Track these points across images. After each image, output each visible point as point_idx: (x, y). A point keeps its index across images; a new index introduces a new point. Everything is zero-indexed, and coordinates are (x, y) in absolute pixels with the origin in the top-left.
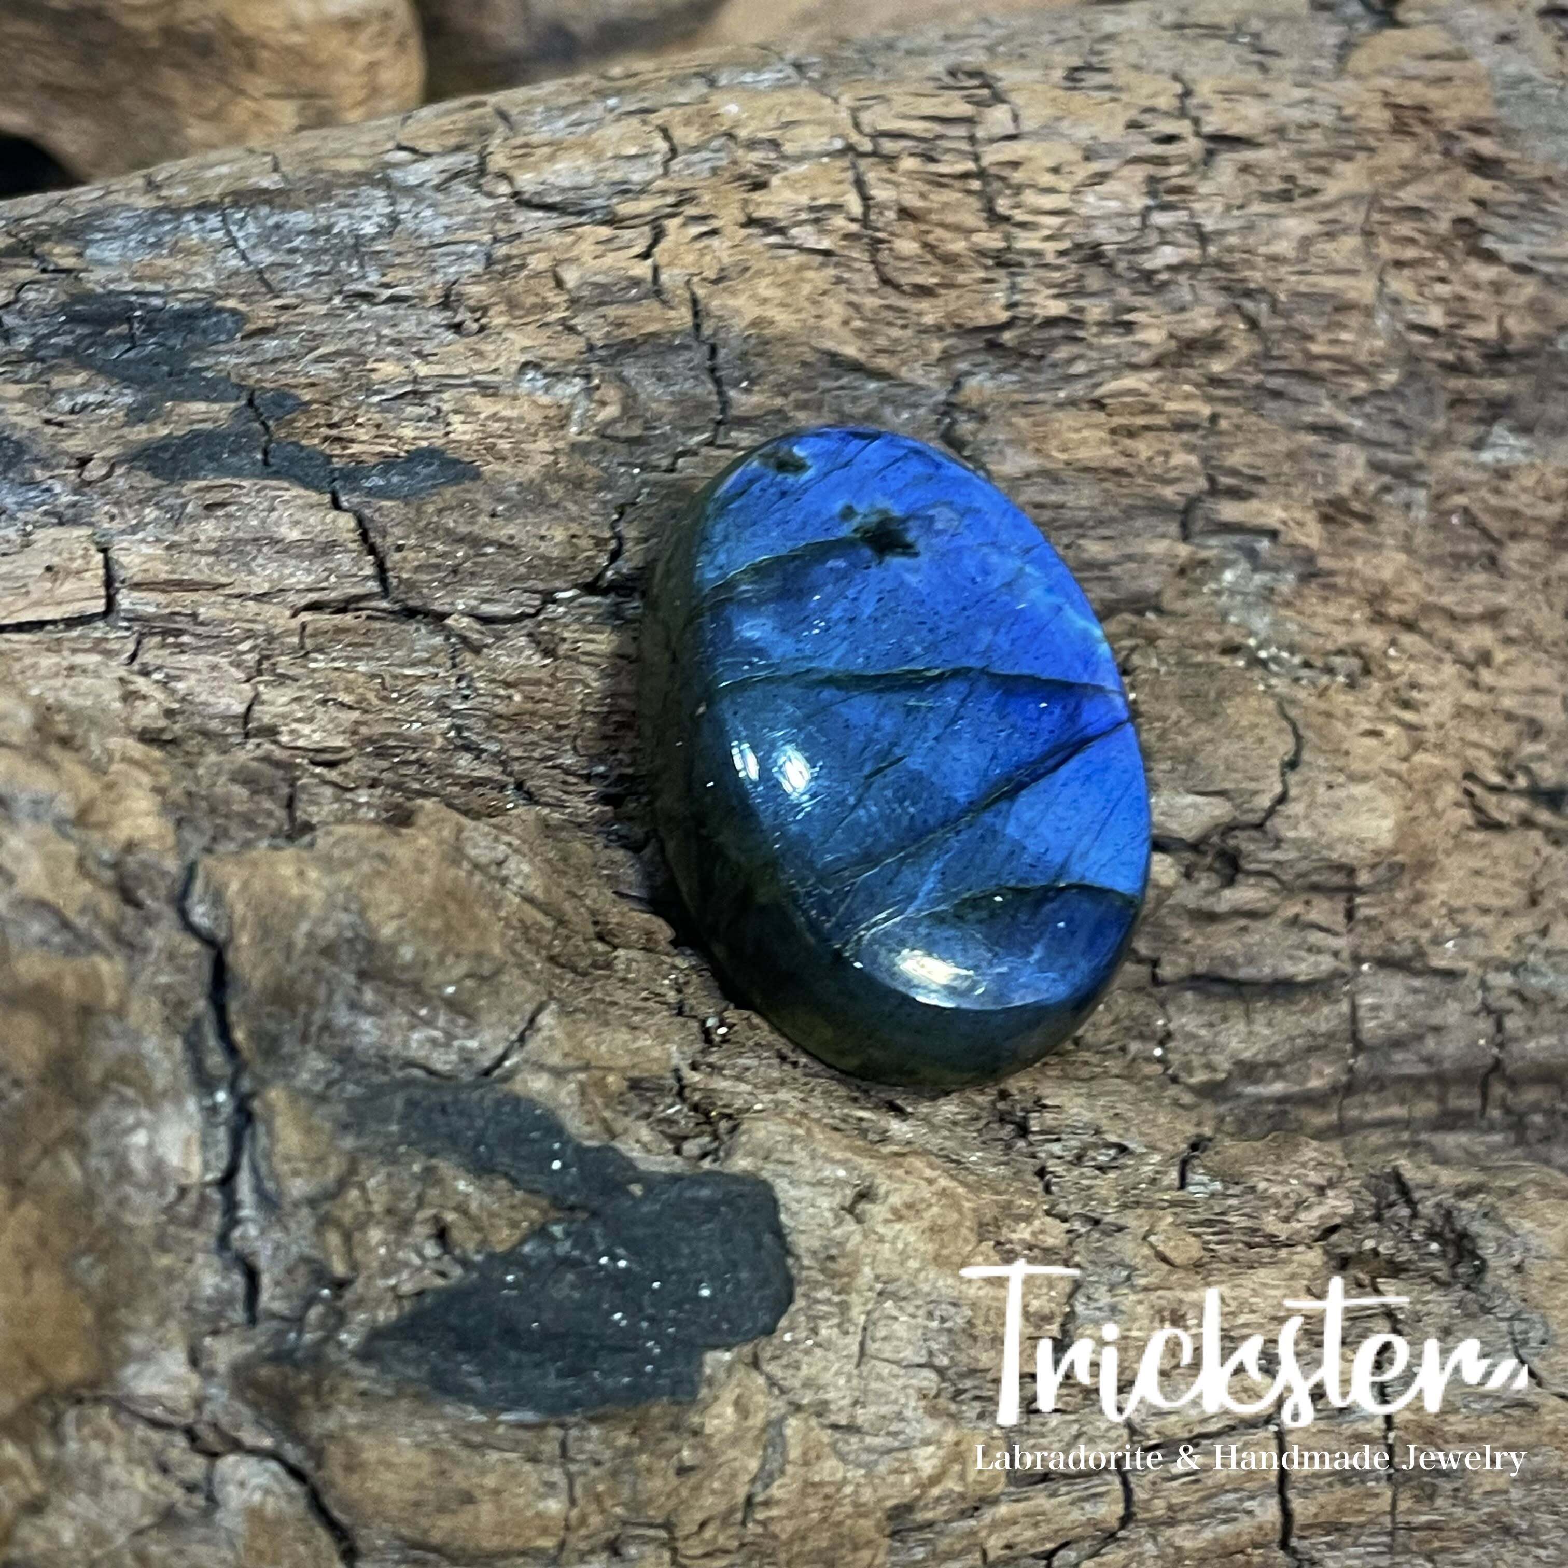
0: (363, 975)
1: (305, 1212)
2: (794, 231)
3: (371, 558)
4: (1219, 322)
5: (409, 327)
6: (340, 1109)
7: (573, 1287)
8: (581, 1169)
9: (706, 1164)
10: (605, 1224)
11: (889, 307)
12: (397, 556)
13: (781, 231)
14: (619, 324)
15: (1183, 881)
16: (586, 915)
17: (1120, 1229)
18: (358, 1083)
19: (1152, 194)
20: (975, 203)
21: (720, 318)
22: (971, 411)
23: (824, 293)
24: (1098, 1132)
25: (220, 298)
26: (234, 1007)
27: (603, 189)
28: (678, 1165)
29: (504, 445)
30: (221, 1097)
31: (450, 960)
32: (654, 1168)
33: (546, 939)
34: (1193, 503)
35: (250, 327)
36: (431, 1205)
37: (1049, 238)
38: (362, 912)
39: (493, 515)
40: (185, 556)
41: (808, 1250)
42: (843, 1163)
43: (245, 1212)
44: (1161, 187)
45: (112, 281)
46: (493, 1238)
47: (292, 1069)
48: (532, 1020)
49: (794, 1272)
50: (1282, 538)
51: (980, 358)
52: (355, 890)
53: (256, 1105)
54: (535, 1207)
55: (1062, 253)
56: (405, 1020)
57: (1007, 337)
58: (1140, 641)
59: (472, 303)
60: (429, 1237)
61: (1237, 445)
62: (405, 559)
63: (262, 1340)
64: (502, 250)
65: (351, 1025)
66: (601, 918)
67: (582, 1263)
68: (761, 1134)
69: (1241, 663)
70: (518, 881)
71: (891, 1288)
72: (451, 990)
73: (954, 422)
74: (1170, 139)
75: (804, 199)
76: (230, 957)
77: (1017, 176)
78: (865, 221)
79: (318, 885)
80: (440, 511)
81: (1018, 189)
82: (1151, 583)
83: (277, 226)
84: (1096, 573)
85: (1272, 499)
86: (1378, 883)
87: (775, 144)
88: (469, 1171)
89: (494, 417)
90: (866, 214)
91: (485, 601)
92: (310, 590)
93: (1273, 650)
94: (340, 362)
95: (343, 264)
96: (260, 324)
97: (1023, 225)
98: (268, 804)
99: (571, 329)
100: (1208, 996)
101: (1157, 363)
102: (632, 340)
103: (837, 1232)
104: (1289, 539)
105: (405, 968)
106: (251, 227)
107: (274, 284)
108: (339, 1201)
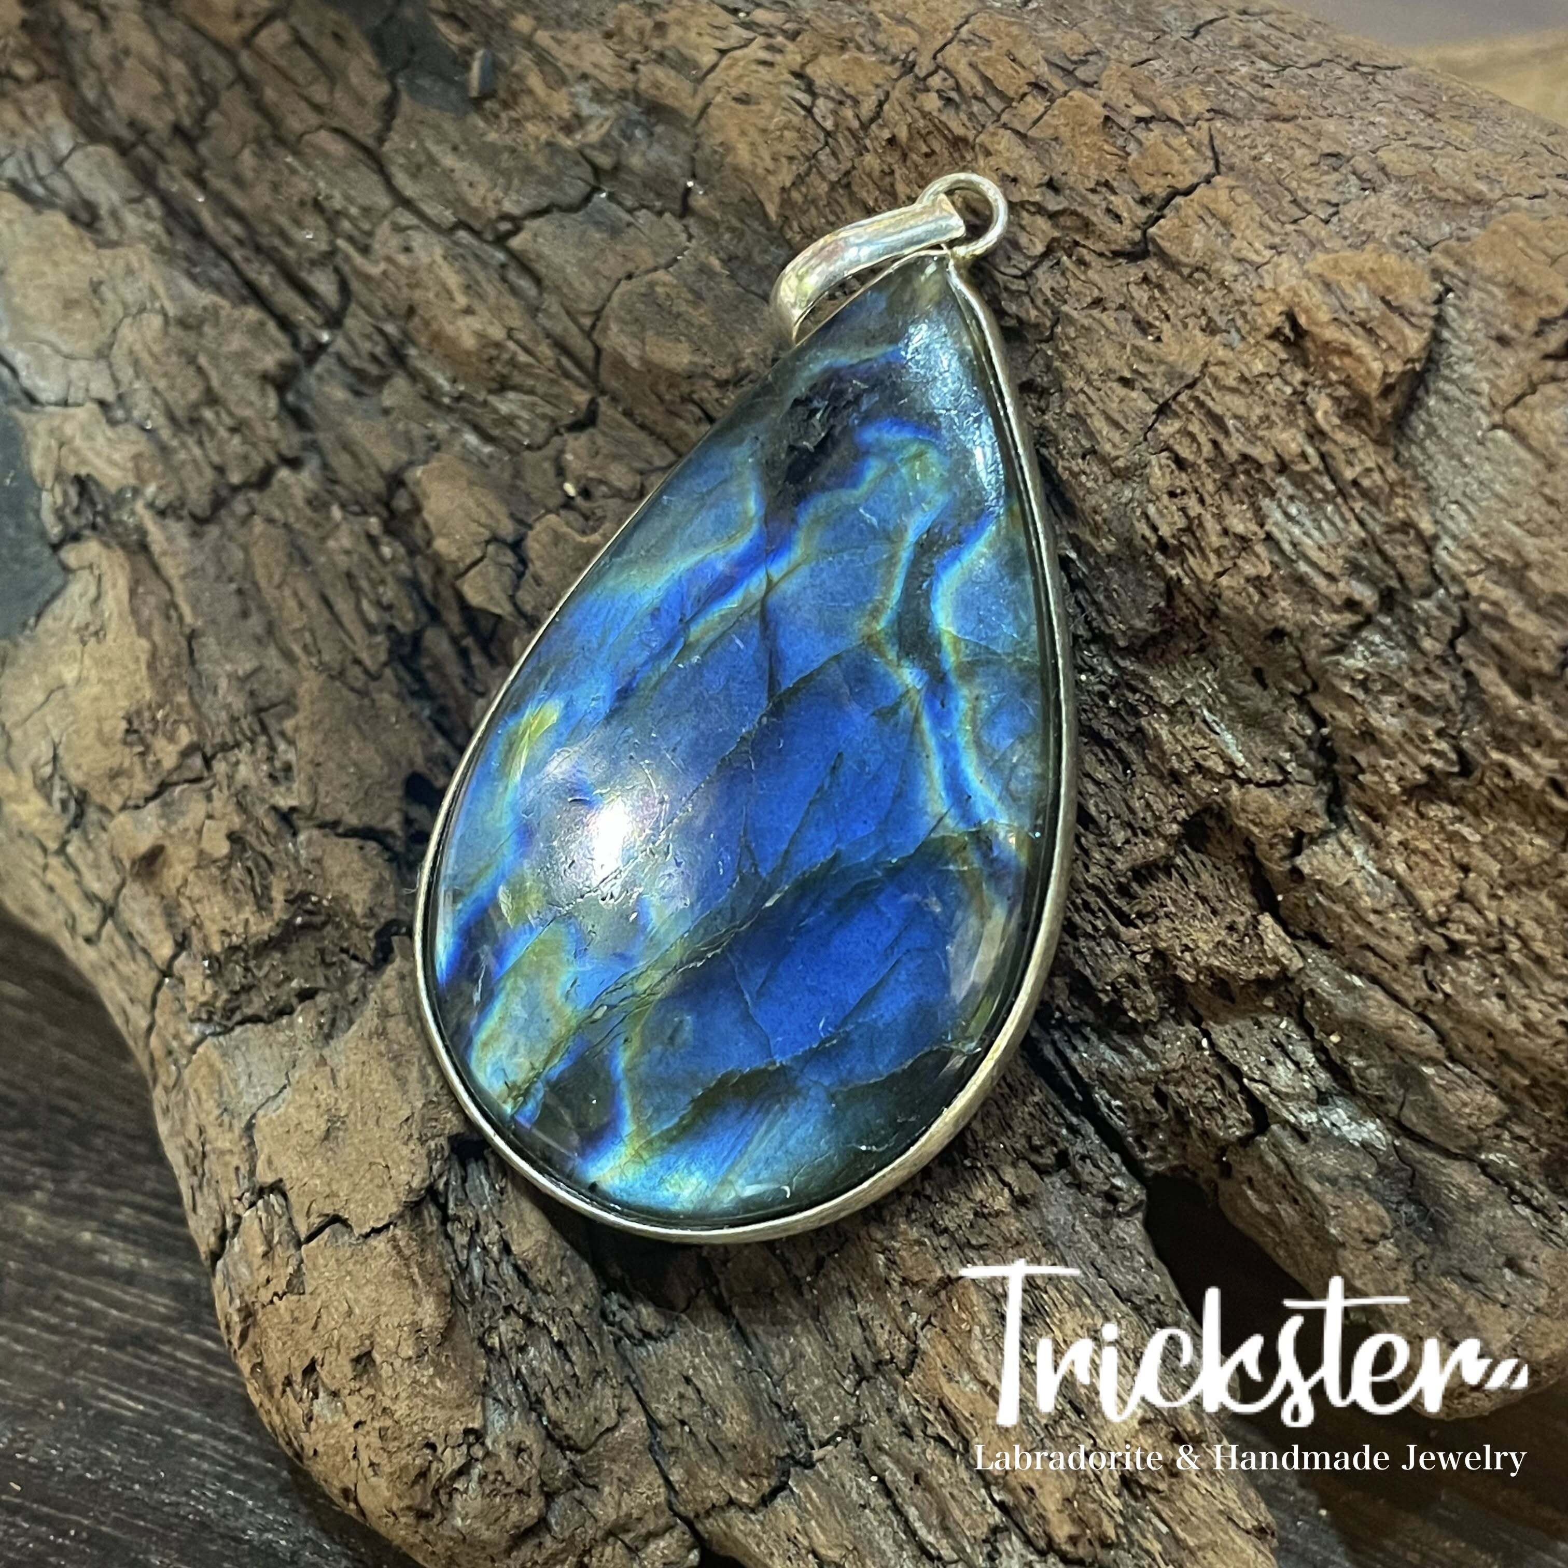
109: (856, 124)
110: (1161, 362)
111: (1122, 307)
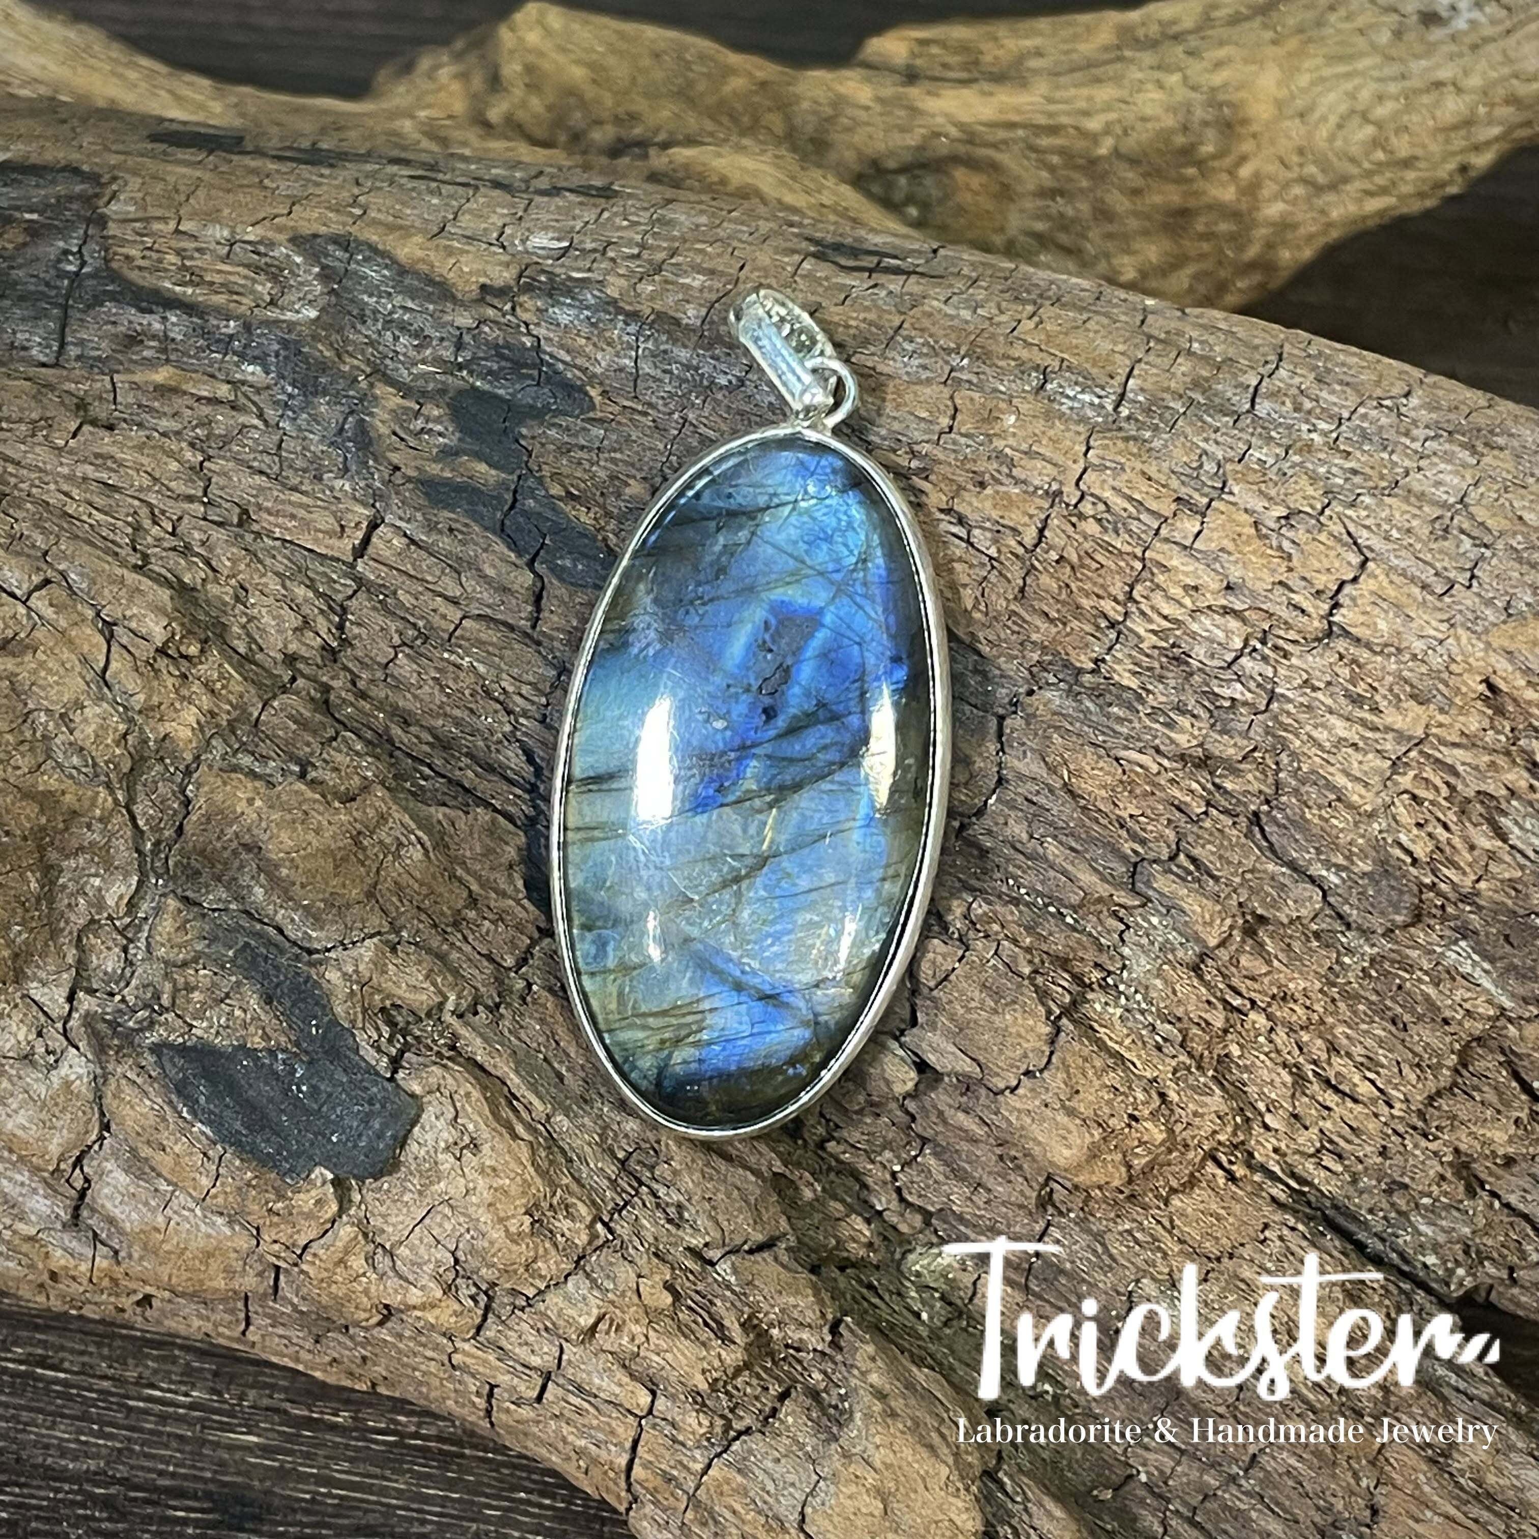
0: (261, 869)
2: (976, 532)
3: (533, 608)
7: (272, 1089)
8: (324, 1032)
10: (307, 1070)
12: (548, 614)
13: (967, 527)
17: (631, 1262)
19: (1264, 641)
25: (592, 385)
30: (161, 882)
31: (309, 888)
32: (366, 1058)
34: (1142, 862)
35: (591, 415)
37: (1153, 632)
41: (414, 1152)
44: (1273, 641)
46: (250, 1039)
48: (363, 939)
54: (286, 1037)
55: (1157, 647)
56: (279, 901)
62: (551, 619)
65: (249, 886)
67: (283, 1082)
69: (1111, 982)
71: (453, 1203)
72: (307, 902)
74: (1301, 610)
75: (995, 515)
77: (1160, 578)
78: (1031, 550)
79: (256, 811)
80: (581, 603)
81: (1155, 586)
83: (666, 352)
87: (1012, 464)
88: (261, 998)
90: (1035, 546)
92: (486, 607)
93: (1132, 989)
95: (693, 395)
96: (599, 415)
97: (1141, 613)
101: (1179, 758)
103: (440, 1155)
105: (281, 878)
107: (639, 388)
108: (180, 971)
109: (1020, 551)
110: (1388, 729)
111: (1329, 683)
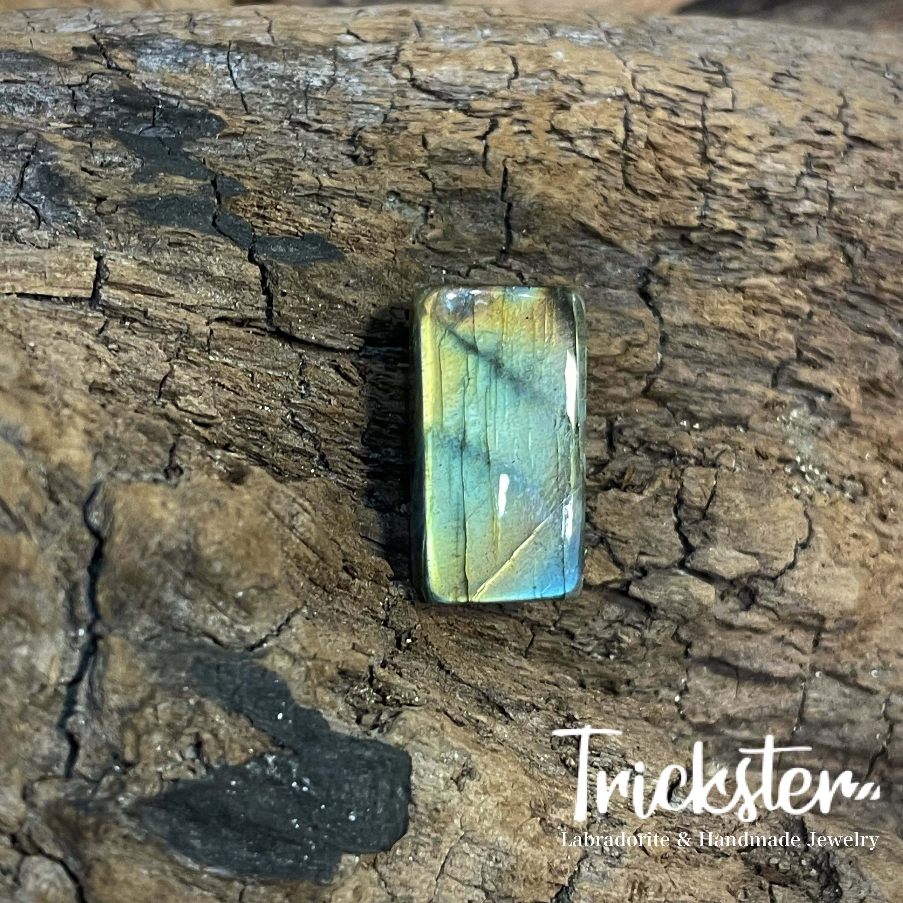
0: (188, 575)
1: (116, 716)
2: (579, 142)
3: (264, 297)
4: (828, 254)
5: (326, 150)
6: (153, 655)
7: (271, 797)
8: (294, 721)
9: (374, 733)
10: (300, 762)
11: (626, 202)
12: (280, 298)
13: (571, 140)
14: (455, 179)
15: (719, 601)
16: (341, 556)
17: (622, 824)
18: (168, 641)
19: (807, 165)
20: (696, 147)
21: (519, 188)
22: (659, 278)
23: (588, 185)
24: (624, 756)
25: (213, 108)
26: (102, 579)
27: (467, 89)
28: (357, 730)
29: (364, 240)
30: (82, 632)
31: (244, 575)
32: (339, 730)
33: (310, 568)
34: (784, 364)
35: (226, 131)
36: (196, 726)
37: (736, 180)
38: (195, 537)
39: (347, 285)
40: (148, 272)
41: (422, 801)
42: (459, 750)
43: (79, 708)
44: (814, 162)
45: (148, 82)
46: (230, 756)
47: (129, 624)
48: (288, 620)
49: (411, 814)
50: (832, 399)
51: (673, 245)
52: (195, 520)
53: (101, 643)
54: (259, 740)
55: (741, 191)
56: (208, 606)
57: (694, 236)
58: (729, 448)
59: (368, 145)
60: (191, 744)
61: (820, 334)
62: (285, 302)
63: (70, 790)
64: (395, 114)
65: (173, 603)
66: (349, 558)
67: (281, 783)
68: (412, 723)
69: (788, 470)
70: (301, 530)
71: (470, 835)
72: (240, 594)
73: (648, 282)
74: (827, 133)
75: (590, 124)
76: (106, 549)
77: (726, 137)
78: (624, 146)
79: (171, 513)
80: (313, 276)
81: (725, 145)
82: (746, 411)
83: (260, 69)
84: (713, 395)
85: (834, 373)
86: (838, 629)
87: (580, 83)
88: (224, 709)
89: (364, 222)
90: (625, 141)
91: (328, 337)
92: (221, 308)
93: (810, 467)
94: (277, 166)
95: (295, 102)
96: (233, 130)
97: (722, 168)
98: (158, 448)
99: (426, 176)
100: (716, 671)
101: (784, 273)
102: (461, 190)
103: (445, 794)
104: (838, 401)
105: (214, 576)
106: (244, 66)
107: (249, 105)
108: (138, 714)
